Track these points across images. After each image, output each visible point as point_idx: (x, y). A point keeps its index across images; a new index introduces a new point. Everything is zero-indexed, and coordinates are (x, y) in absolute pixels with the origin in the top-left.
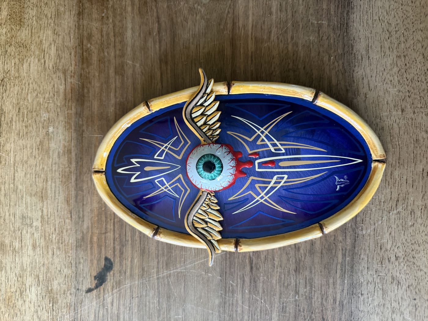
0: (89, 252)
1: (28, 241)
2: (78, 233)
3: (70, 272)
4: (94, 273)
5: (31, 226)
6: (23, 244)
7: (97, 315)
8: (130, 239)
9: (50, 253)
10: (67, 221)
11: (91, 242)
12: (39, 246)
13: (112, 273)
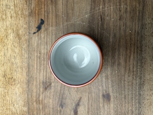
0: (34, 17)
1: (9, 15)
2: (30, 10)
3: (26, 26)
4: (36, 26)
5: (10, 8)
6: (7, 17)
7: (38, 43)
8: (51, 11)
9: (18, 19)
10: (25, 5)
11: (35, 13)
12: (13, 16)
13: (44, 25)
